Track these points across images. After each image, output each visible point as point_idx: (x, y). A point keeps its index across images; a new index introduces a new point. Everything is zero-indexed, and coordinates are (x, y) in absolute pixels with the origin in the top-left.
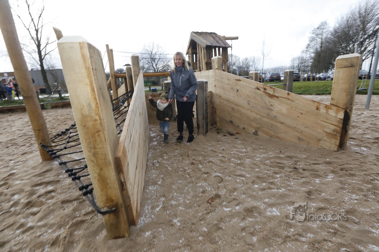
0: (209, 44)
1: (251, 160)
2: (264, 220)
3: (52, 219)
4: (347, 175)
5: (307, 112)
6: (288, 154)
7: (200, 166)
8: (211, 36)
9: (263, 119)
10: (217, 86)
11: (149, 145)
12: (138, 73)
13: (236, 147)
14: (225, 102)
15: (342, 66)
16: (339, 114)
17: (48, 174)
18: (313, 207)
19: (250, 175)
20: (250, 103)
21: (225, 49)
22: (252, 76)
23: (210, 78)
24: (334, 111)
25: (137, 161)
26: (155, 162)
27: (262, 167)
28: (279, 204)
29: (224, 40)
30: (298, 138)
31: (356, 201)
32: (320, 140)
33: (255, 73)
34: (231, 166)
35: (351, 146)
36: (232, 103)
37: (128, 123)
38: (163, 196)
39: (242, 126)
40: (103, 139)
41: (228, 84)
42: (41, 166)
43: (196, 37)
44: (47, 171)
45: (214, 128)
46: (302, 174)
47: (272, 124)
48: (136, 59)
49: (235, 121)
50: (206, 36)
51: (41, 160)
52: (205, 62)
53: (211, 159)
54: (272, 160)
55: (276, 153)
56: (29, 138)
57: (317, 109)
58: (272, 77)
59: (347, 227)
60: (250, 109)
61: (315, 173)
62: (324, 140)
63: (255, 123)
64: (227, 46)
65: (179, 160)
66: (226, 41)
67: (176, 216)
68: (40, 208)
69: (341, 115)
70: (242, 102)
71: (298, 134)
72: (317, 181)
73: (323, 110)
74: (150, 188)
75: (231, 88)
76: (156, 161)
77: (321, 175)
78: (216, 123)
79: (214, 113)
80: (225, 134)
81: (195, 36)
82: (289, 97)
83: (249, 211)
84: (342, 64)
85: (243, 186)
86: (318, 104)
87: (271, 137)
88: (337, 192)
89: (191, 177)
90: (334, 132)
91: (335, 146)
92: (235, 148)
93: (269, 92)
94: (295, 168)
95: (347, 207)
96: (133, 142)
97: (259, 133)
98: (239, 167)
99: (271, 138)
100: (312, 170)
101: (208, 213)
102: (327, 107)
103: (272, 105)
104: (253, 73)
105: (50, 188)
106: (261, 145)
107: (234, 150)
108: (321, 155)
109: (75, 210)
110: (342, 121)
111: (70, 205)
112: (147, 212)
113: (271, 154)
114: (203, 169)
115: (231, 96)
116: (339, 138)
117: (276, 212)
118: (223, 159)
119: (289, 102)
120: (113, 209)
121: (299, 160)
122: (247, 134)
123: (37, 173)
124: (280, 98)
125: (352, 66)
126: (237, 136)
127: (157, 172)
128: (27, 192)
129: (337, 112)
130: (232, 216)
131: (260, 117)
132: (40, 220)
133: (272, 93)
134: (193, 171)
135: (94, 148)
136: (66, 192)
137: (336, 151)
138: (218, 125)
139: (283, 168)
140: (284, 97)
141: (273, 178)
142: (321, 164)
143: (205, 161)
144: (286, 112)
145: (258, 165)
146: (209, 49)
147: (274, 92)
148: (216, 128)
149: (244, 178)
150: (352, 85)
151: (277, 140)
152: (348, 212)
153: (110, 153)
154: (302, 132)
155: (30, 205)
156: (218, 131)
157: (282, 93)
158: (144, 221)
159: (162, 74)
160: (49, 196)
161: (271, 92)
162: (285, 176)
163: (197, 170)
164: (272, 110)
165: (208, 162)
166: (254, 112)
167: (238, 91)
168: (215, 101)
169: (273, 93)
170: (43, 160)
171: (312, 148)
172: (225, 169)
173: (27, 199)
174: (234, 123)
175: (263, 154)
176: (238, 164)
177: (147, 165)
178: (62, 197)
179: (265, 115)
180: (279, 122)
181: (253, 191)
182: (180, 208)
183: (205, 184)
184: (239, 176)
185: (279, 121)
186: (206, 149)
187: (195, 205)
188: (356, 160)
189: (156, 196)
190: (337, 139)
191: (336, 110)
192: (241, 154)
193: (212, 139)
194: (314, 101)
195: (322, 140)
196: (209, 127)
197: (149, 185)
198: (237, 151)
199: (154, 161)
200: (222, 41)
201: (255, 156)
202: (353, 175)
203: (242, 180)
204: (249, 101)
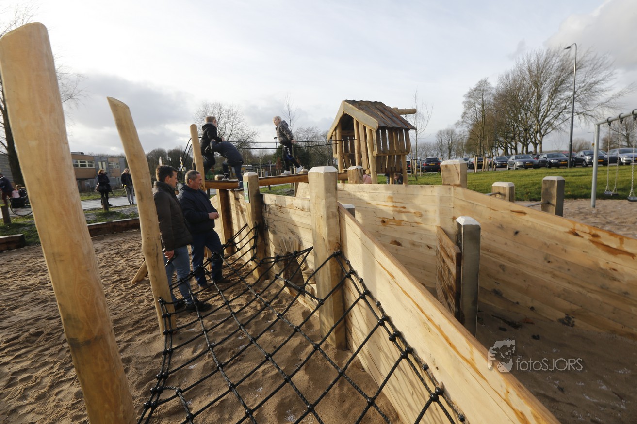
8: (377, 108)
9: (589, 294)
20: (553, 261)
21: (407, 132)
22: (502, 193)
29: (399, 115)
33: (510, 188)
36: (502, 255)
39: (525, 304)
47: (615, 308)
50: (371, 108)
52: (375, 155)
60: (551, 272)
63: (564, 300)
64: (408, 127)
66: (402, 116)
70: (529, 255)
75: (497, 225)
93: (606, 243)
97: (577, 322)
99: (614, 336)
103: (615, 270)
104: (504, 187)
115: (500, 242)
131: (581, 290)
133: (614, 246)
147: (622, 243)
161: (611, 242)
164: (614, 279)
166: (563, 278)
167: (517, 233)
169: (619, 245)
174: (504, 295)
179: (593, 287)
204: (550, 255)
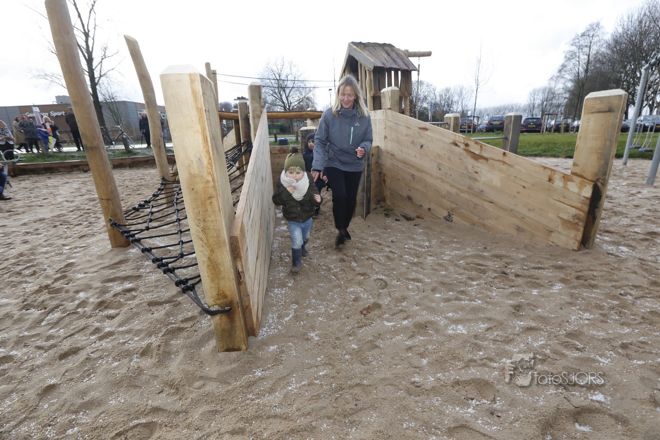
0: (380, 65)
1: (435, 258)
2: (441, 338)
3: (137, 325)
4: (584, 286)
5: (533, 185)
6: (497, 252)
7: (354, 264)
8: (384, 49)
9: (462, 194)
10: (388, 137)
11: (274, 230)
12: (259, 113)
13: (414, 239)
14: (400, 165)
15: (594, 110)
16: (583, 189)
17: (123, 267)
18: (519, 327)
19: (430, 280)
20: (442, 168)
21: (407, 74)
22: (449, 123)
23: (377, 123)
24: (577, 185)
25: (259, 249)
26: (284, 256)
27: (451, 269)
28: (469, 320)
29: (405, 58)
30: (517, 228)
31: (587, 322)
32: (551, 232)
33: (455, 118)
34: (402, 266)
35: (603, 244)
36: (412, 166)
37: (247, 191)
38: (295, 303)
39: (426, 206)
40: (217, 209)
41: (406, 136)
42: (110, 255)
43: (358, 51)
44: (121, 262)
45: (382, 207)
46: (513, 281)
47: (476, 204)
48: (256, 90)
49: (417, 198)
50: (375, 49)
51: (110, 247)
52: (372, 95)
53: (372, 255)
54: (469, 260)
55: (478, 250)
56: (86, 213)
57: (550, 180)
58: (492, 124)
59: (563, 354)
60: (441, 178)
61: (533, 280)
62: (558, 232)
63: (448, 200)
64: (411, 69)
65: (321, 253)
66: (409, 58)
67: (313, 329)
68: (118, 310)
69: (587, 192)
70: (428, 165)
71: (517, 222)
72: (535, 292)
73: (558, 183)
74: (276, 291)
75: (411, 140)
76: (286, 254)
77: (542, 284)
78: (384, 200)
79: (382, 183)
80: (398, 218)
81: (355, 49)
82: (506, 159)
83: (422, 327)
84: (594, 107)
85: (418, 294)
86: (552, 171)
87: (474, 224)
88: (561, 308)
89: (338, 279)
90: (574, 219)
91: (575, 241)
92: (411, 240)
93: (472, 151)
94: (504, 273)
95: (570, 328)
96: (253, 219)
97: (454, 218)
98: (415, 268)
99: (473, 227)
100: (530, 277)
101: (361, 327)
102: (565, 178)
103: (477, 173)
104: (450, 118)
105: (128, 285)
106: (455, 237)
107: (409, 243)
108: (551, 255)
109: (168, 315)
110: (588, 202)
111: (160, 308)
112: (271, 321)
113: (470, 251)
114: (358, 269)
115: (412, 155)
116: (582, 229)
117: (461, 329)
118: (391, 255)
119: (505, 167)
120: (226, 308)
121: (512, 261)
122: (434, 218)
123: (107, 265)
124: (490, 160)
125: (610, 110)
126: (417, 221)
127: (287, 269)
128: (96, 288)
129: (581, 186)
130: (395, 331)
131: (457, 191)
132: (121, 325)
133: (477, 152)
134: (342, 270)
135: (204, 221)
136: (153, 291)
137: (576, 251)
138: (388, 202)
139: (484, 272)
140: (496, 159)
141: (466, 284)
142: (547, 269)
143: (362, 258)
144: (499, 184)
145: (445, 267)
146: (379, 73)
147: (481, 149)
148: (384, 208)
149: (420, 284)
150: (608, 143)
151: (482, 230)
152: (569, 335)
153: (224, 228)
154: (523, 218)
155: (102, 305)
156: (386, 212)
157: (496, 152)
158: (267, 332)
159: (297, 114)
160: (129, 295)
161: (476, 149)
162: (486, 283)
163: (349, 269)
164: (476, 180)
165: (367, 259)
166: (448, 182)
167: (422, 146)
168: (384, 163)
169: (479, 151)
170: (112, 247)
171: (537, 245)
172: (393, 269)
173: (98, 298)
174: (413, 200)
175: (456, 250)
176: (414, 264)
177: (271, 259)
178: (149, 297)
179: (465, 189)
180: (486, 201)
181: (433, 301)
182: (320, 319)
183: (359, 289)
184: (413, 280)
185: (488, 199)
186: (365, 240)
187: (343, 316)
188: (605, 264)
189: (285, 302)
190: (578, 230)
191: (580, 183)
192: (420, 250)
193: (376, 224)
194: (545, 168)
195: (554, 232)
196: (373, 206)
197: (274, 288)
198: (415, 245)
199: (283, 254)
200: (402, 59)
201: (442, 253)
202: (594, 286)
203: (417, 286)
204: (441, 164)
